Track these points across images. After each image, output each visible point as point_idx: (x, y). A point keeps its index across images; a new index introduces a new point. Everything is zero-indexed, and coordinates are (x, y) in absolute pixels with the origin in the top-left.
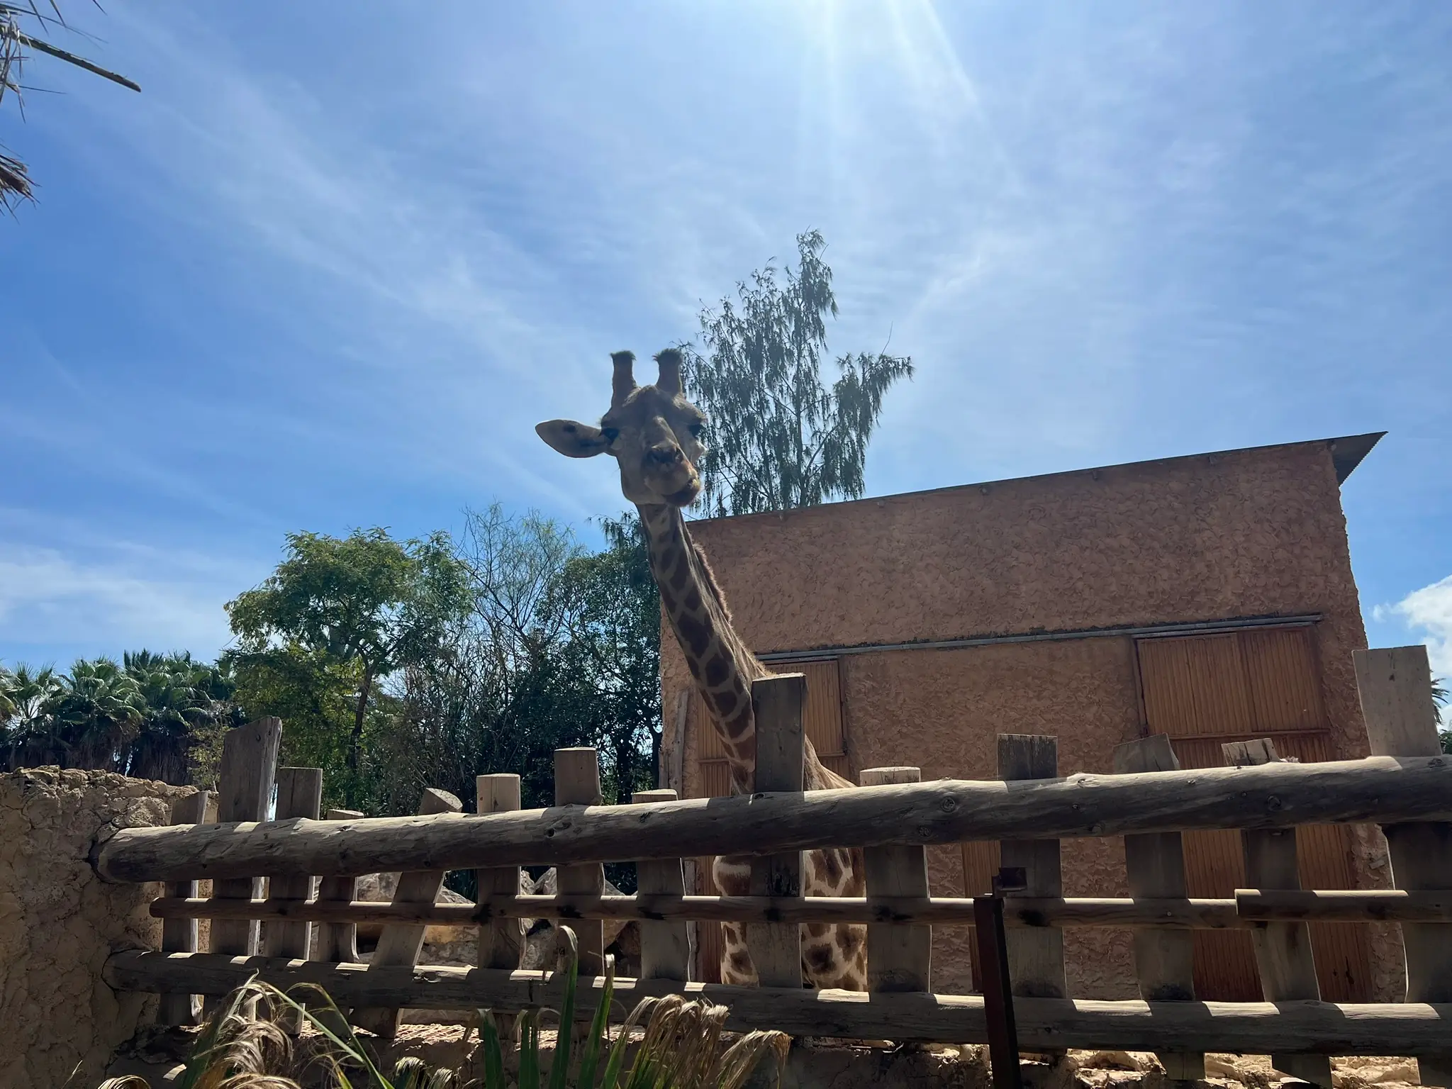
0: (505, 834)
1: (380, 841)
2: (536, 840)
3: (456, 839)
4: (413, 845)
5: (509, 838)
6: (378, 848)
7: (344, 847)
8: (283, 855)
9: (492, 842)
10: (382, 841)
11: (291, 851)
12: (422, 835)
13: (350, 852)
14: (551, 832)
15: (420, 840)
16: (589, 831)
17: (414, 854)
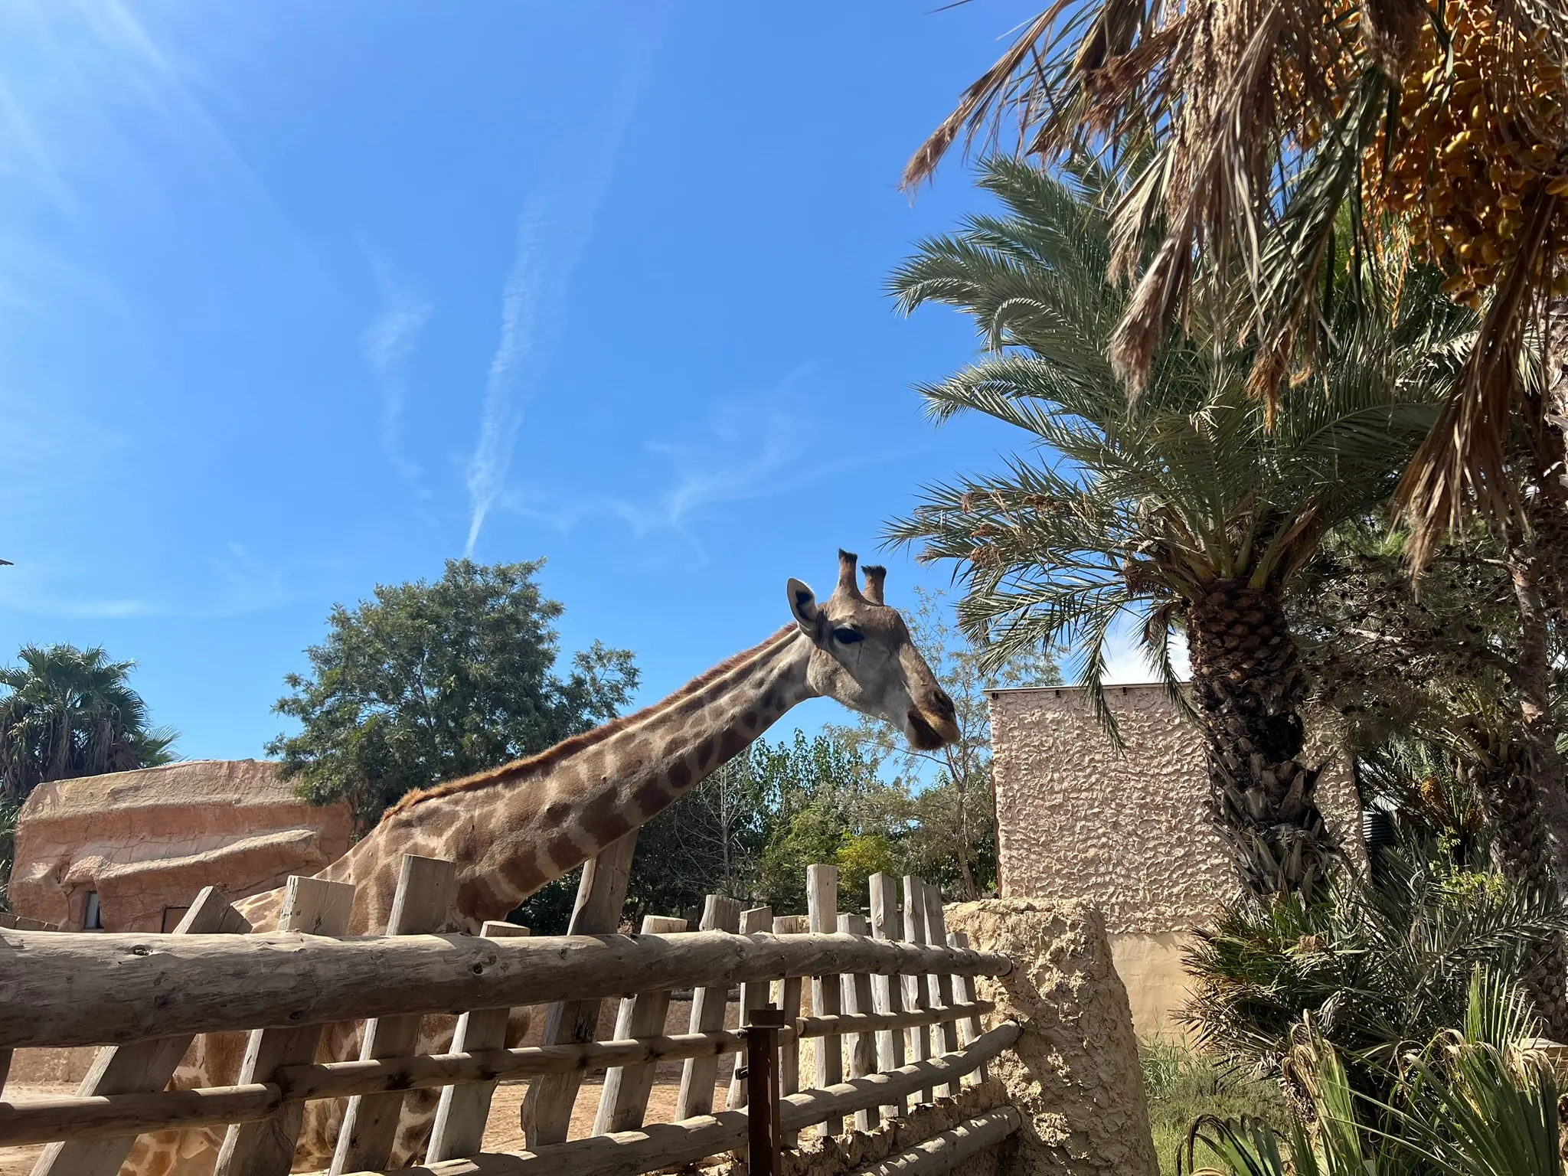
0: (424, 969)
1: (233, 975)
2: (460, 978)
3: (357, 975)
4: (292, 984)
5: (429, 975)
6: (231, 988)
7: (167, 986)
8: (18, 1000)
9: (408, 980)
10: (239, 975)
11: (34, 993)
12: (305, 966)
13: (180, 996)
14: (478, 968)
15: (307, 975)
16: (515, 968)
17: (292, 998)
